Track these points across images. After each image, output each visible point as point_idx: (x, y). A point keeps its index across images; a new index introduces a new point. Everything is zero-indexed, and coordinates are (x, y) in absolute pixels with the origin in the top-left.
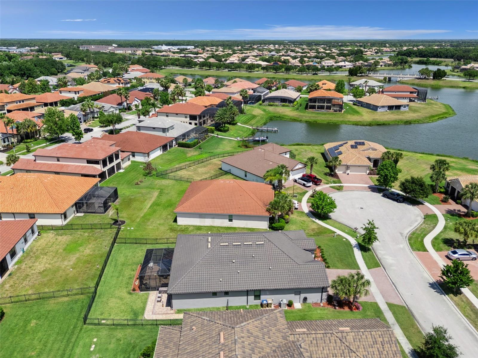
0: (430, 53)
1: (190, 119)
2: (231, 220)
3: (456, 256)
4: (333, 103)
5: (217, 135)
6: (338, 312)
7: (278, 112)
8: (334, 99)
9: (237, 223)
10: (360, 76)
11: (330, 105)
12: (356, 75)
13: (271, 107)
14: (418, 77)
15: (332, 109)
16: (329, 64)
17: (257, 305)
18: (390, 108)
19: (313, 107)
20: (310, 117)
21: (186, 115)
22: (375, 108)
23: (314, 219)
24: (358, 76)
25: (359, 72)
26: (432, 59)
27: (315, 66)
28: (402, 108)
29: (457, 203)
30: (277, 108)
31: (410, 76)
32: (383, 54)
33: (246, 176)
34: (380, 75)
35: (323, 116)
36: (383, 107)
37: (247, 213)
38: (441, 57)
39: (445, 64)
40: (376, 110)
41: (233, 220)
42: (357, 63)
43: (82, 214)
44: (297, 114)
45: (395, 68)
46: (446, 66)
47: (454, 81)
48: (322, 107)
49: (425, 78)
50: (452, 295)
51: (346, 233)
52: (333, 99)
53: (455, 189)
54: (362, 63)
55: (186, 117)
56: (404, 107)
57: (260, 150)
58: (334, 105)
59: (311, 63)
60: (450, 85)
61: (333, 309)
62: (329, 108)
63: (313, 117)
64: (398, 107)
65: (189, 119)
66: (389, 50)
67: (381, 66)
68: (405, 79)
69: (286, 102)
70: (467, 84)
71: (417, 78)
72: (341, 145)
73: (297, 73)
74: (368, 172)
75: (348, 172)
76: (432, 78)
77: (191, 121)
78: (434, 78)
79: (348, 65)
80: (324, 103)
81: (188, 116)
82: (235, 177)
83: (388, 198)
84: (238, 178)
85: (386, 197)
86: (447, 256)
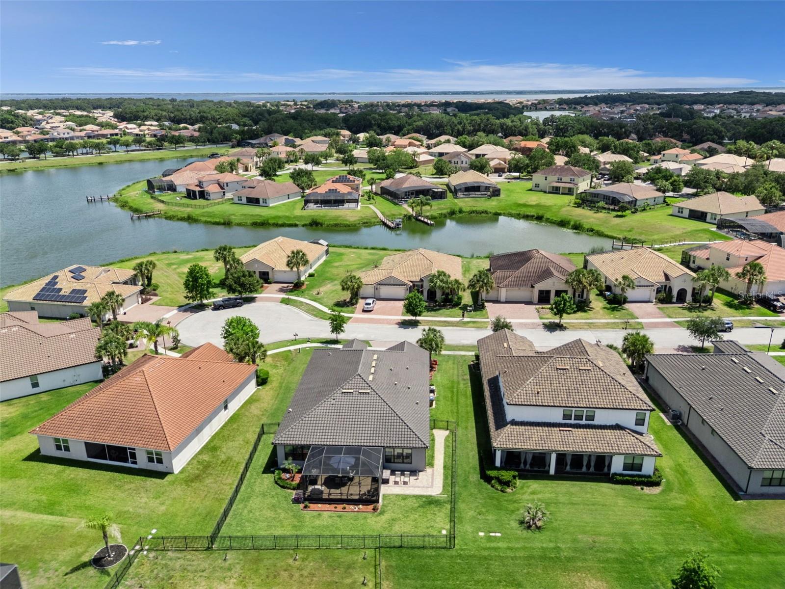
2: (226, 408)
29: (271, 283)
37: (240, 380)
50: (419, 324)
72: (53, 283)
74: (140, 300)
75: (121, 310)
82: (6, 403)
83: (224, 308)
84: (15, 401)
85: (222, 309)
86: (364, 311)
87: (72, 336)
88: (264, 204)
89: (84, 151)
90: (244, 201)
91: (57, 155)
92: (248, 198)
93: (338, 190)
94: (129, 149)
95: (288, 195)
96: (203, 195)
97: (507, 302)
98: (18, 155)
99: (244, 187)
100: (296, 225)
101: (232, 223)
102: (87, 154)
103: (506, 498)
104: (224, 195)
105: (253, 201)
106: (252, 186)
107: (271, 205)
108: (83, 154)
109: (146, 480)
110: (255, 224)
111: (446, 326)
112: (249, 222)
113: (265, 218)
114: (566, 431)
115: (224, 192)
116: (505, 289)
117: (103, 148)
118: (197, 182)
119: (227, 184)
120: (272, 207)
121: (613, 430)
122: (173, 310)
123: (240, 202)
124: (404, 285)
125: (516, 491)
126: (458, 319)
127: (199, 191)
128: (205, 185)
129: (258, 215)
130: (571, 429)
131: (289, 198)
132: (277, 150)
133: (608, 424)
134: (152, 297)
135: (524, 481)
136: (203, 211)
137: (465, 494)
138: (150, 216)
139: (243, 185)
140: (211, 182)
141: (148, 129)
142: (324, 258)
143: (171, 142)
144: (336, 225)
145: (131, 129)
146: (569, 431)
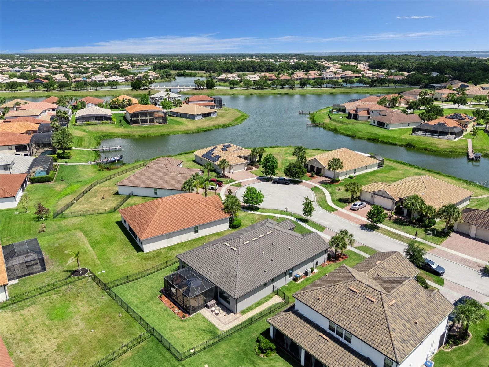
0: (182, 66)
1: (17, 151)
2: (196, 232)
3: (357, 207)
4: (155, 116)
5: (66, 162)
6: (339, 263)
7: (101, 130)
8: (156, 112)
9: (202, 233)
10: (144, 89)
11: (152, 118)
12: (139, 88)
13: (89, 126)
14: (194, 87)
15: (155, 121)
16: (100, 79)
17: (291, 282)
18: (204, 115)
19: (136, 122)
20: (140, 131)
21: (10, 147)
22: (192, 117)
23: (250, 212)
24: (142, 89)
25: (141, 85)
26: (187, 71)
27: (85, 81)
28: (212, 115)
29: (320, 176)
30: (96, 126)
31: (186, 87)
32: (138, 68)
33: (156, 193)
34: (160, 88)
35: (152, 129)
36: (199, 115)
37: (211, 220)
38: (191, 70)
39: (200, 75)
40: (194, 118)
41: (199, 231)
42: (127, 77)
43: (16, 281)
44: (124, 130)
45: (163, 80)
46: (202, 77)
47: (223, 90)
48: (145, 121)
49: (200, 89)
50: (376, 230)
51: (280, 214)
52: (154, 112)
53: (314, 167)
54: (133, 77)
55: (10, 149)
56: (214, 114)
57: (158, 165)
58: (156, 118)
59: (80, 79)
60: (222, 93)
61: (335, 263)
62: (152, 121)
63: (144, 131)
64: (209, 114)
65: (15, 150)
66: (141, 64)
67: (151, 79)
68: (185, 90)
69: (102, 120)
70: (232, 91)
71: (194, 89)
72: (213, 150)
73: (74, 89)
74: (246, 168)
75: (232, 171)
76: (206, 88)
77: (18, 153)
78: (208, 88)
79: (120, 80)
80: (147, 117)
81: (13, 147)
82: (142, 197)
83: (278, 183)
84: (146, 198)
85: (276, 183)
86: (351, 209)
87: (180, 175)
88: (387, 128)
89: (328, 85)
90: (376, 124)
91: (313, 86)
92: (378, 122)
93: (446, 124)
94: (352, 85)
95: (409, 123)
96: (356, 117)
97: (476, 239)
98: (294, 86)
99: (380, 115)
100: (396, 145)
101: (356, 136)
102: (329, 87)
103: (252, 358)
104: (369, 118)
105: (381, 125)
106: (384, 114)
107: (391, 129)
108: (327, 87)
109: (132, 250)
110: (370, 140)
111: (394, 238)
112: (367, 137)
113: (377, 137)
114: (324, 338)
115: (369, 117)
116: (476, 227)
117: (338, 85)
118: (355, 108)
119: (372, 111)
120: (391, 130)
121: (360, 360)
122: (253, 177)
123: (374, 124)
124: (391, 199)
125: (265, 359)
126: (411, 237)
127: (354, 114)
128: (358, 111)
129: (376, 134)
130: (328, 339)
131: (408, 126)
132: (441, 92)
133: (361, 353)
134: (254, 168)
135: (278, 356)
136: (347, 126)
137: (236, 340)
138: (317, 126)
139: (380, 113)
140: (363, 109)
141: (377, 74)
142: (376, 168)
143: (379, 83)
144: (425, 149)
145: (369, 74)
146: (326, 339)
